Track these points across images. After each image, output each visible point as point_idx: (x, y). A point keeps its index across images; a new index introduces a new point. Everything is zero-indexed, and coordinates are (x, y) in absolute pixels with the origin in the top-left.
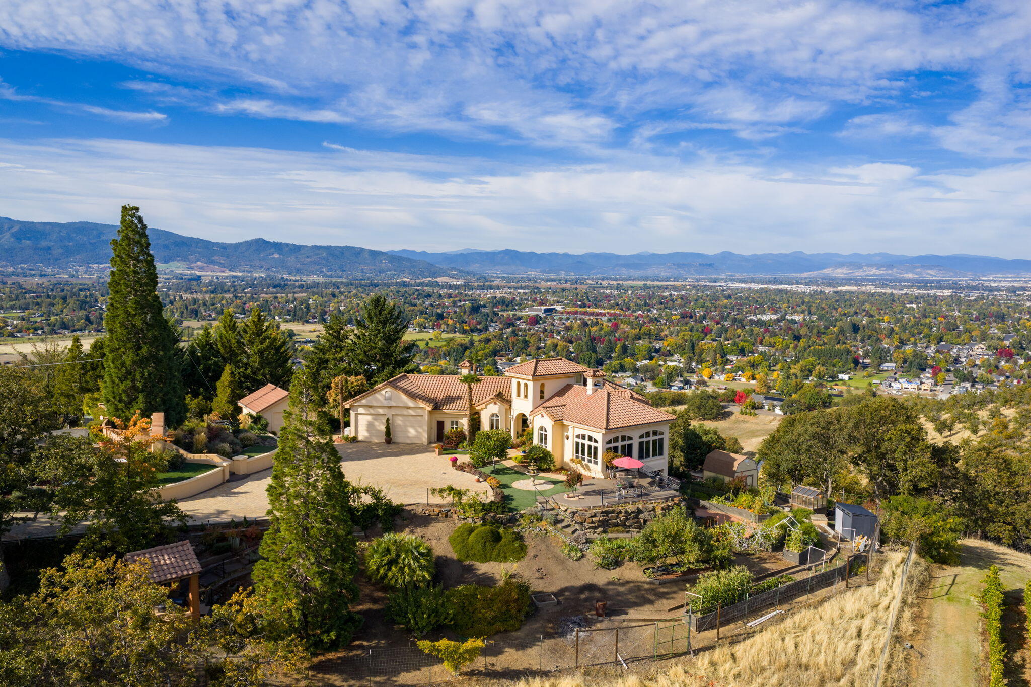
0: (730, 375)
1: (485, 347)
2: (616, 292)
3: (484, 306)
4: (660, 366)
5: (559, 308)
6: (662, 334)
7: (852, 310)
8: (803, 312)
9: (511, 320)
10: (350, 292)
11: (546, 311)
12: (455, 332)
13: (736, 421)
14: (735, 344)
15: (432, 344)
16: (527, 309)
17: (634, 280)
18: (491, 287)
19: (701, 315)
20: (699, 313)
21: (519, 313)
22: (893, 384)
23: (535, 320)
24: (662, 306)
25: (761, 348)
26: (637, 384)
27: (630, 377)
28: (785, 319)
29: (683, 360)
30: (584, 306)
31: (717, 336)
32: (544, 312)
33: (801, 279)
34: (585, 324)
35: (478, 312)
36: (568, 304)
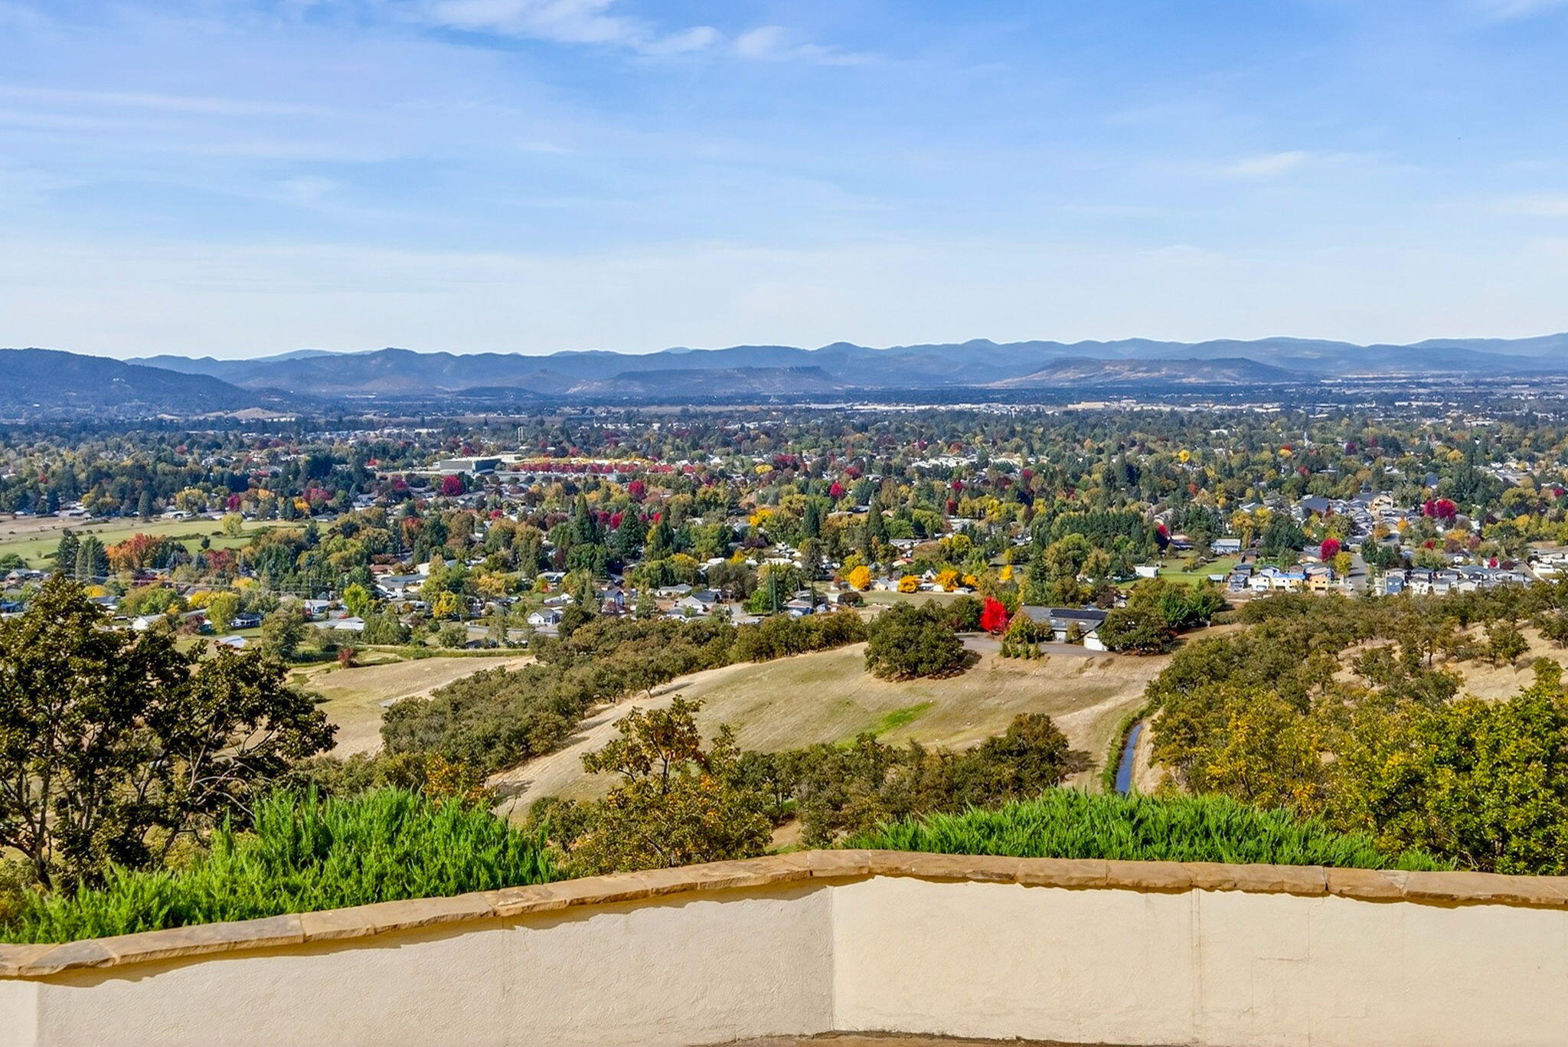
0: (909, 579)
1: (344, 544)
2: (626, 427)
3: (342, 461)
4: (750, 567)
5: (508, 458)
6: (743, 502)
7: (1111, 443)
8: (1018, 449)
9: (402, 485)
10: (31, 445)
11: (480, 466)
12: (274, 517)
13: (995, 675)
14: (903, 515)
15: (217, 545)
16: (437, 465)
17: (661, 403)
18: (355, 425)
19: (814, 465)
20: (810, 459)
21: (419, 472)
22: (1251, 581)
23: (457, 486)
24: (731, 450)
25: (957, 523)
26: (706, 609)
27: (689, 594)
28: (987, 464)
29: (797, 554)
30: (563, 453)
31: (858, 503)
32: (477, 470)
33: (993, 391)
34: (570, 489)
35: (326, 474)
36: (528, 451)
